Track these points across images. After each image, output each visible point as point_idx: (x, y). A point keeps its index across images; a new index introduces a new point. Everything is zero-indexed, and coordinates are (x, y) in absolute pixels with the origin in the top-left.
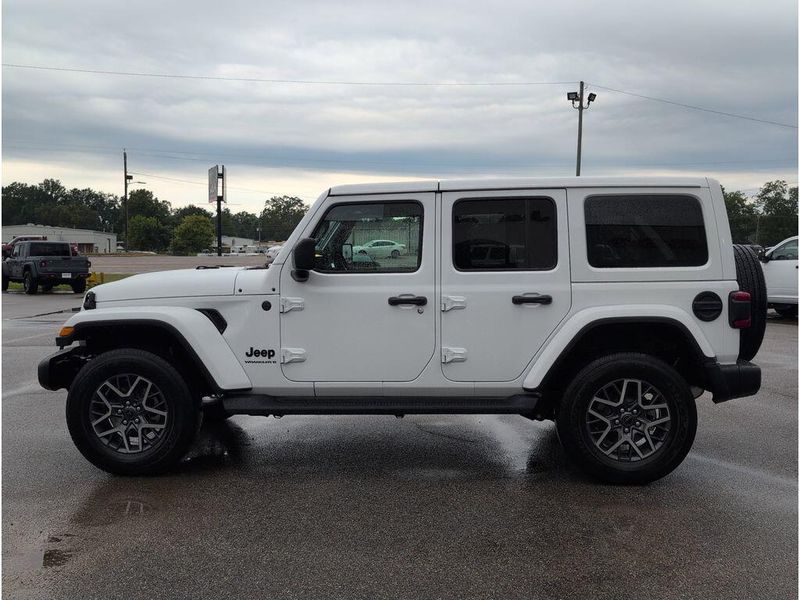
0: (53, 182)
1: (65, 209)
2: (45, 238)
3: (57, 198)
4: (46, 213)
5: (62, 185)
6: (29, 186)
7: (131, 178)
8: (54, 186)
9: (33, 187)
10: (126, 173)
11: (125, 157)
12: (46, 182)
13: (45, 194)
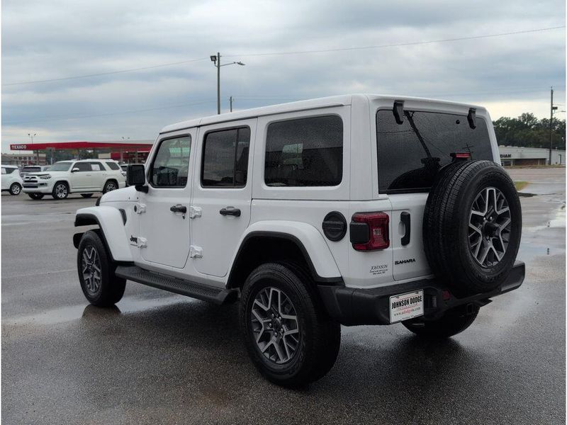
0: (528, 115)
1: (536, 134)
2: (510, 156)
3: (531, 126)
4: (522, 137)
5: (535, 116)
6: (511, 119)
7: (556, 108)
8: (529, 117)
9: (514, 120)
10: (552, 104)
11: (552, 93)
12: (524, 116)
13: (522, 123)
